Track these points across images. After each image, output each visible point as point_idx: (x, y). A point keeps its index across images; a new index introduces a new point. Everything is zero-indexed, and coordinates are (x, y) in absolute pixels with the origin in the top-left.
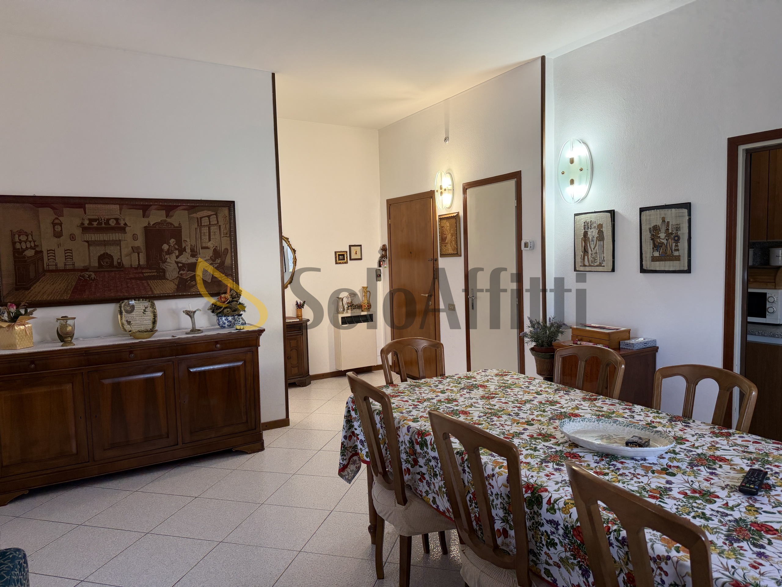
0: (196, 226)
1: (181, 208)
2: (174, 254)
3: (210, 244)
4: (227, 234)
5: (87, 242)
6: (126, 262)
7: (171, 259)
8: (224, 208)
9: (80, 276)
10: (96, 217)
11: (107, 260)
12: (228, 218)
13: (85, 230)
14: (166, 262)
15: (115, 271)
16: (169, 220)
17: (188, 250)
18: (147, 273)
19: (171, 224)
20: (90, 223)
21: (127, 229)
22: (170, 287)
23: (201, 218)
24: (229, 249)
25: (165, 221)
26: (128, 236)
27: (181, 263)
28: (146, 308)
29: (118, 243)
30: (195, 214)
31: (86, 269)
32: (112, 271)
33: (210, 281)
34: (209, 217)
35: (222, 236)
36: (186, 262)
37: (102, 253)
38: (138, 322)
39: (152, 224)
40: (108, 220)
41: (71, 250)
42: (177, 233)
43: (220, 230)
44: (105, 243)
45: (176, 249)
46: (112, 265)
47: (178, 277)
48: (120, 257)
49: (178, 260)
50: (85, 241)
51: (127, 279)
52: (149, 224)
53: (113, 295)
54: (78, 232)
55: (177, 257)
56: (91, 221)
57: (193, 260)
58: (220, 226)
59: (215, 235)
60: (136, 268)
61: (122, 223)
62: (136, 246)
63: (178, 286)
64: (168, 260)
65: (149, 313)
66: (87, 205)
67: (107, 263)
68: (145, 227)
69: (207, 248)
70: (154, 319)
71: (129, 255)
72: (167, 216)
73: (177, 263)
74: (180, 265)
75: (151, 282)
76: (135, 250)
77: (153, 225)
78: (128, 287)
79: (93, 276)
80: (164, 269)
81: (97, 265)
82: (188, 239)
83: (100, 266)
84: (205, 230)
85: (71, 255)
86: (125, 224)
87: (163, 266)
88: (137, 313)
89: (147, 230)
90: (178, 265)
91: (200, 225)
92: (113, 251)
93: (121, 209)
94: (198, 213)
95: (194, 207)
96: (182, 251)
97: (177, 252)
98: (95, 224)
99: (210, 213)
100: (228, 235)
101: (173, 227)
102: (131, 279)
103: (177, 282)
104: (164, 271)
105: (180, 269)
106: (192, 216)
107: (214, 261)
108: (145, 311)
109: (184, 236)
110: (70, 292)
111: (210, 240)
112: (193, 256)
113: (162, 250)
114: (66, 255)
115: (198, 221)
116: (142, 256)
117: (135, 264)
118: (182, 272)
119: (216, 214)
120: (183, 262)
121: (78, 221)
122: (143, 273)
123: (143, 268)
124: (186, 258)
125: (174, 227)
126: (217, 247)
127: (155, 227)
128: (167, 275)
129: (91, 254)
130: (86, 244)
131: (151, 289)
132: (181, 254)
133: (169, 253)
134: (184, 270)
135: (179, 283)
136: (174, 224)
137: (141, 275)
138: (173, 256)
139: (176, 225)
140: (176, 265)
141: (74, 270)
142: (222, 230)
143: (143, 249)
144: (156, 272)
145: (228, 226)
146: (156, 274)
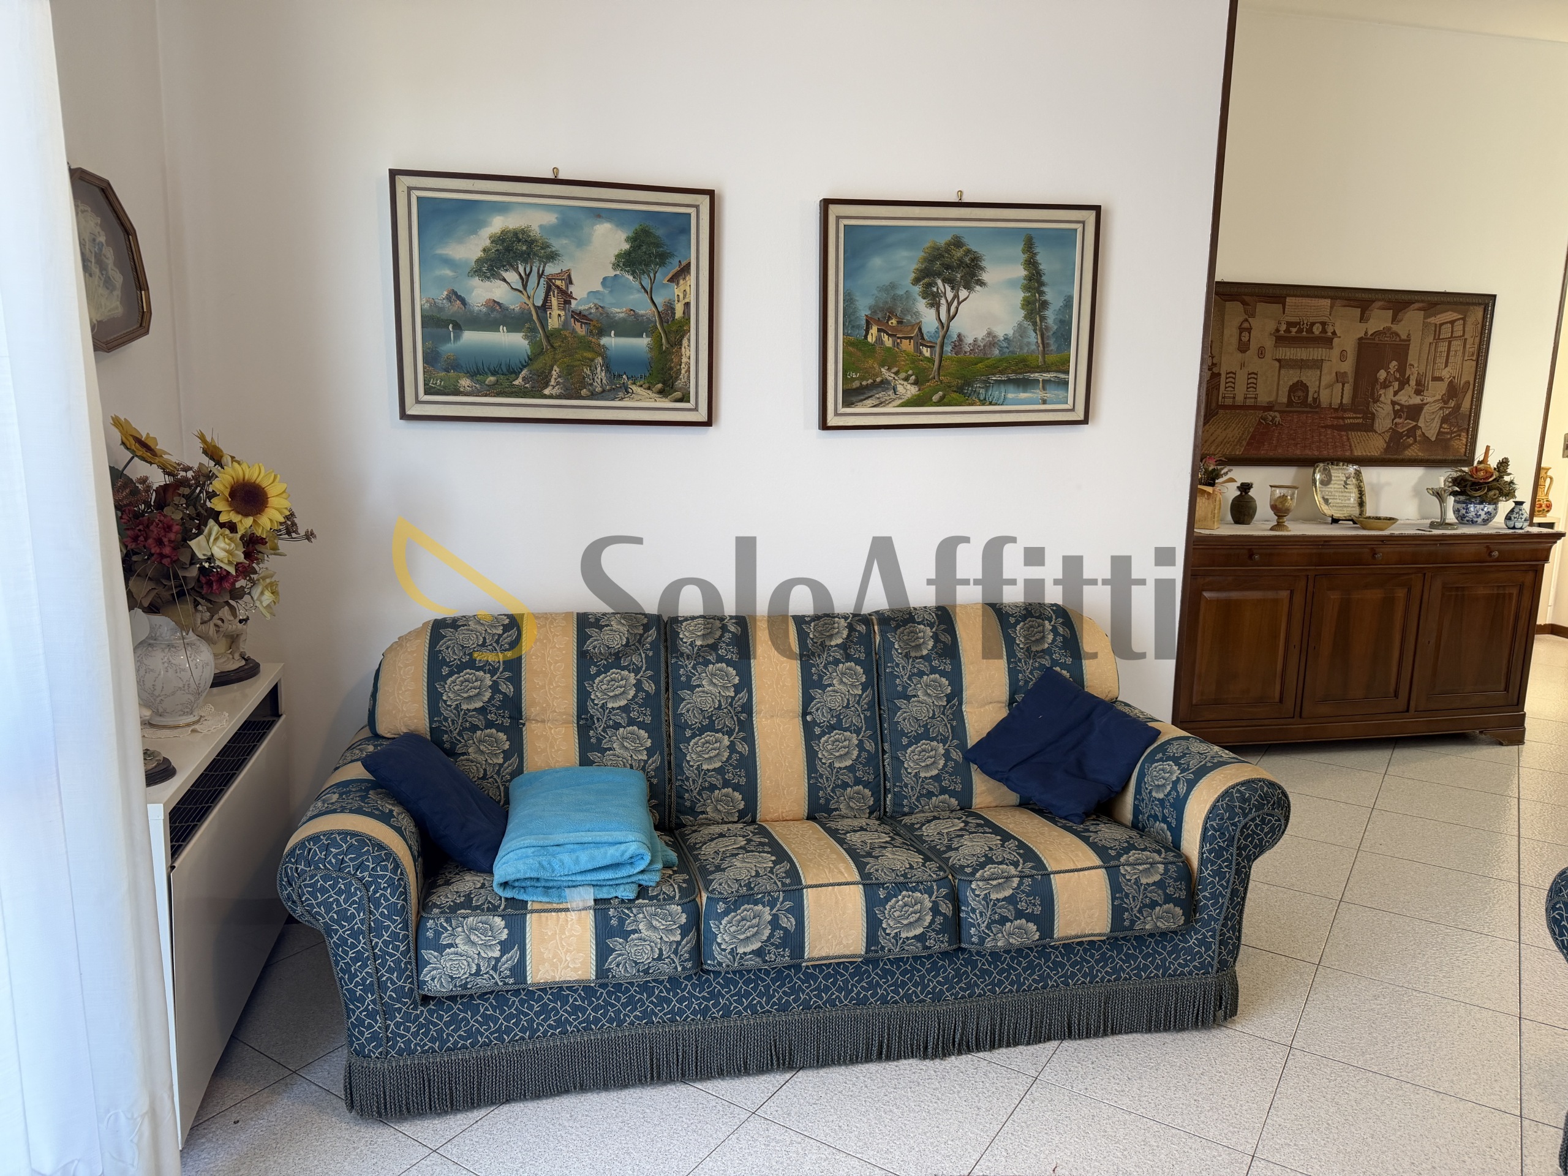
0: (1431, 339)
1: (1416, 305)
2: (1391, 388)
3: (1445, 373)
4: (1473, 355)
5: (1279, 361)
6: (1325, 398)
7: (1387, 396)
8: (1477, 308)
9: (1261, 418)
10: (1296, 320)
11: (1300, 393)
12: (1480, 326)
13: (1281, 340)
14: (1378, 401)
15: (1308, 412)
16: (1395, 328)
17: (1413, 383)
18: (1351, 418)
19: (1397, 335)
20: (1287, 331)
21: (1336, 340)
22: (1376, 445)
23: (1441, 325)
24: (1472, 383)
25: (1389, 329)
26: (1335, 353)
27: (1399, 404)
28: (1347, 478)
29: (1318, 364)
30: (1433, 318)
31: (1269, 408)
32: (1303, 412)
33: (1433, 439)
34: (1452, 322)
35: (1466, 358)
36: (1407, 404)
37: (1295, 380)
38: (1338, 501)
39: (1370, 333)
40: (1313, 324)
41: (1257, 374)
42: (1401, 350)
43: (1464, 347)
44: (1301, 365)
45: (1396, 379)
46: (1304, 403)
47: (1391, 428)
48: (1317, 390)
49: (1395, 399)
50: (1276, 360)
51: (1322, 427)
52: (1366, 333)
53: (1298, 452)
54: (1269, 343)
55: (1396, 393)
56: (1290, 325)
57: (1417, 400)
58: (1466, 339)
59: (1455, 355)
60: (1336, 410)
61: (1330, 329)
62: (1342, 371)
63: (1388, 444)
64: (1382, 399)
65: (1352, 487)
66: (1288, 299)
67: (1299, 397)
68: (1360, 339)
69: (1440, 379)
70: (1361, 498)
71: (1330, 386)
72: (1394, 320)
73: (1394, 403)
74: (1397, 407)
75: (1351, 434)
76: (1340, 377)
77: (1372, 335)
78: (1320, 441)
79: (1278, 419)
80: (1373, 414)
81: (1285, 400)
82: (1416, 364)
83: (1290, 402)
84: (1443, 347)
85: (1255, 381)
86: (1334, 333)
87: (1374, 408)
88: (1336, 486)
89: (1363, 344)
90: (1394, 408)
91: (1437, 339)
92: (1309, 377)
93: (1332, 307)
94: (1438, 316)
95: (1436, 304)
96: (1404, 383)
97: (1396, 385)
98: (1294, 330)
99: (1456, 316)
100: (1474, 358)
101: (1398, 339)
102: (1326, 427)
103: (1387, 436)
104: (1373, 417)
105: (1397, 414)
106: (1429, 320)
107: (1446, 402)
108: (1346, 483)
109: (1412, 358)
110: (1244, 443)
111: (1446, 366)
112: (1418, 392)
113: (1377, 380)
114: (1250, 381)
115: (1435, 331)
116: (1348, 388)
117: (1336, 402)
118: (1397, 420)
119: (1464, 319)
120: (1403, 402)
121: (1271, 326)
122: (1343, 418)
123: (1345, 411)
124: (1408, 397)
125: (1401, 340)
126: (1454, 378)
127: (1374, 339)
128: (1376, 426)
129: (1281, 382)
130: (1277, 364)
131: (1350, 446)
132: (1401, 388)
133: (1386, 385)
134: (1400, 417)
135: (1391, 439)
136: (1400, 333)
137: (1341, 422)
138: (1391, 391)
139: (1404, 337)
140: (1391, 408)
141: (1255, 407)
142: (1468, 346)
143: (1351, 378)
144: (1362, 417)
145: (1477, 340)
146: (1360, 421)
